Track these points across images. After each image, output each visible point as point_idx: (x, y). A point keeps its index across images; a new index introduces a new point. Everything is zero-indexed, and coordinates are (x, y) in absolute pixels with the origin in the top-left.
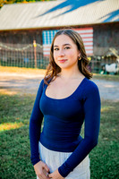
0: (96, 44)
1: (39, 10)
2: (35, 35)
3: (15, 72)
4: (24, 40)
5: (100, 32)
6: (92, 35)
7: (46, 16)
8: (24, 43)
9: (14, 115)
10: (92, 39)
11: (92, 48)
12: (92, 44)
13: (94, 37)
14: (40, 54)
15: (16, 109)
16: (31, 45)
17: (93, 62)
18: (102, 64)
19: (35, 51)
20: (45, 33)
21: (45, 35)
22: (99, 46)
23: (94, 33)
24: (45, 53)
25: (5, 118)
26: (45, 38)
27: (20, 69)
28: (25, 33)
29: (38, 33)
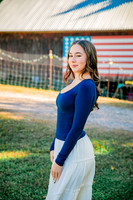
2: (51, 41)
3: (20, 92)
4: (34, 49)
7: (71, 13)
9: (19, 141)
14: (58, 69)
15: (22, 136)
16: (45, 57)
19: (51, 65)
20: (66, 39)
21: (66, 43)
25: (8, 144)
26: (67, 47)
27: (28, 89)
29: (56, 39)
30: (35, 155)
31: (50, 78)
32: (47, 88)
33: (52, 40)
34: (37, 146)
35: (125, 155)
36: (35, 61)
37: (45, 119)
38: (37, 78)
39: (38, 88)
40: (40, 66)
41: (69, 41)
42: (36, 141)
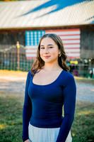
0: (84, 47)
1: (22, 8)
2: (16, 35)
4: (5, 40)
5: (88, 33)
6: (79, 37)
7: (30, 15)
8: (5, 44)
10: (79, 41)
11: (79, 50)
12: (79, 46)
13: (81, 39)
14: (23, 55)
16: (14, 46)
17: (80, 65)
18: (90, 68)
20: (28, 33)
21: (28, 36)
22: (86, 48)
23: (81, 35)
24: (28, 55)
26: (28, 39)
28: (7, 34)
29: (20, 33)
30: (11, 127)
31: (18, 63)
32: (16, 70)
33: (18, 34)
34: (12, 119)
35: (82, 122)
36: (6, 50)
37: (17, 96)
38: (8, 63)
39: (9, 70)
40: (10, 54)
41: (30, 35)
42: (11, 115)
